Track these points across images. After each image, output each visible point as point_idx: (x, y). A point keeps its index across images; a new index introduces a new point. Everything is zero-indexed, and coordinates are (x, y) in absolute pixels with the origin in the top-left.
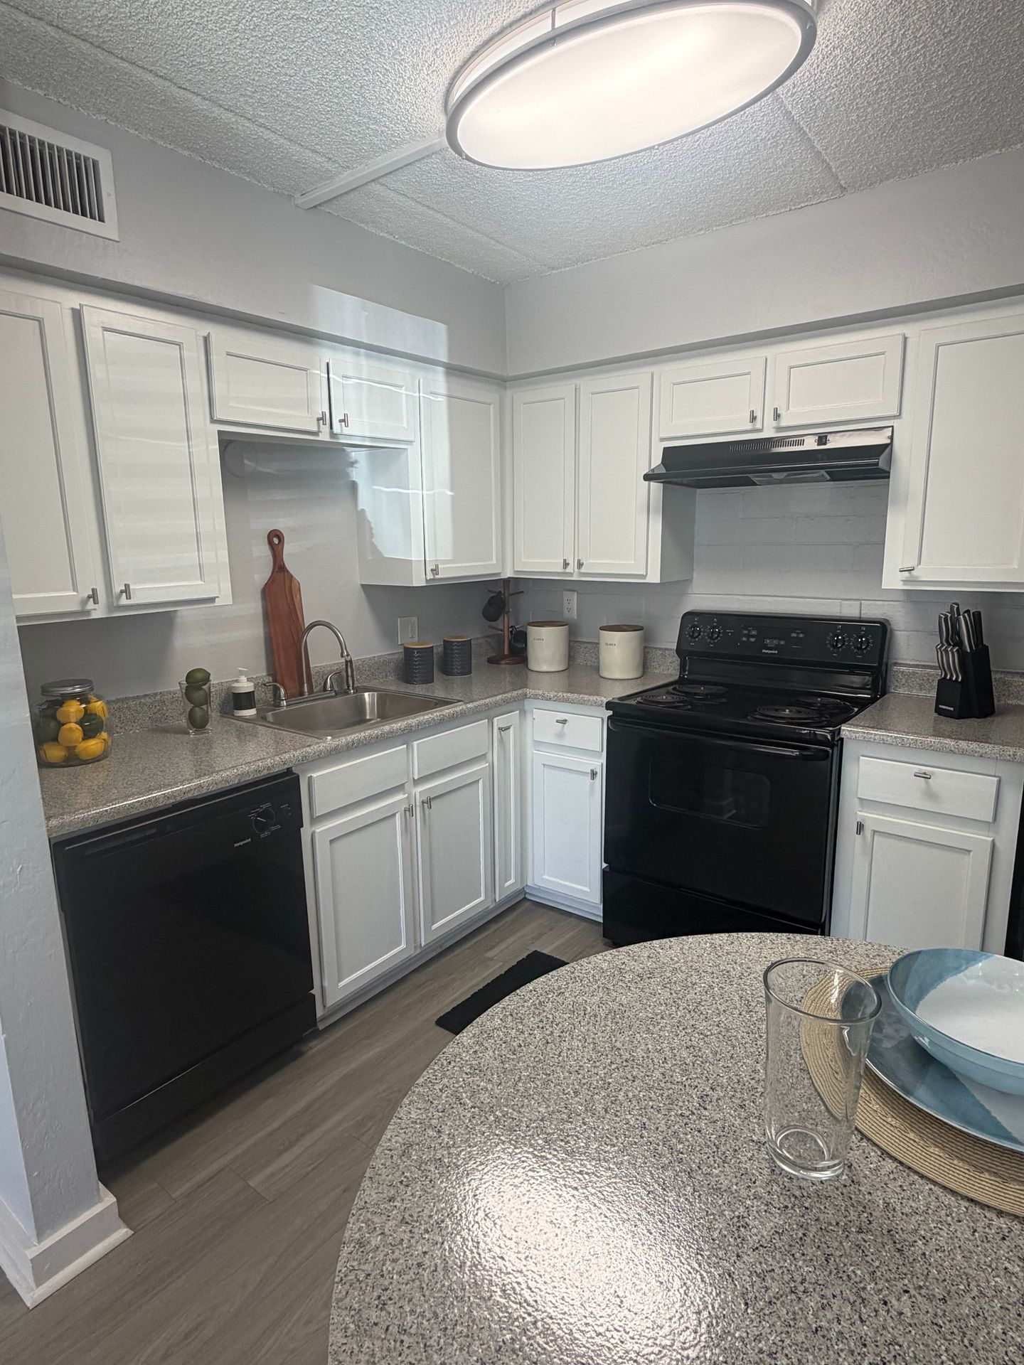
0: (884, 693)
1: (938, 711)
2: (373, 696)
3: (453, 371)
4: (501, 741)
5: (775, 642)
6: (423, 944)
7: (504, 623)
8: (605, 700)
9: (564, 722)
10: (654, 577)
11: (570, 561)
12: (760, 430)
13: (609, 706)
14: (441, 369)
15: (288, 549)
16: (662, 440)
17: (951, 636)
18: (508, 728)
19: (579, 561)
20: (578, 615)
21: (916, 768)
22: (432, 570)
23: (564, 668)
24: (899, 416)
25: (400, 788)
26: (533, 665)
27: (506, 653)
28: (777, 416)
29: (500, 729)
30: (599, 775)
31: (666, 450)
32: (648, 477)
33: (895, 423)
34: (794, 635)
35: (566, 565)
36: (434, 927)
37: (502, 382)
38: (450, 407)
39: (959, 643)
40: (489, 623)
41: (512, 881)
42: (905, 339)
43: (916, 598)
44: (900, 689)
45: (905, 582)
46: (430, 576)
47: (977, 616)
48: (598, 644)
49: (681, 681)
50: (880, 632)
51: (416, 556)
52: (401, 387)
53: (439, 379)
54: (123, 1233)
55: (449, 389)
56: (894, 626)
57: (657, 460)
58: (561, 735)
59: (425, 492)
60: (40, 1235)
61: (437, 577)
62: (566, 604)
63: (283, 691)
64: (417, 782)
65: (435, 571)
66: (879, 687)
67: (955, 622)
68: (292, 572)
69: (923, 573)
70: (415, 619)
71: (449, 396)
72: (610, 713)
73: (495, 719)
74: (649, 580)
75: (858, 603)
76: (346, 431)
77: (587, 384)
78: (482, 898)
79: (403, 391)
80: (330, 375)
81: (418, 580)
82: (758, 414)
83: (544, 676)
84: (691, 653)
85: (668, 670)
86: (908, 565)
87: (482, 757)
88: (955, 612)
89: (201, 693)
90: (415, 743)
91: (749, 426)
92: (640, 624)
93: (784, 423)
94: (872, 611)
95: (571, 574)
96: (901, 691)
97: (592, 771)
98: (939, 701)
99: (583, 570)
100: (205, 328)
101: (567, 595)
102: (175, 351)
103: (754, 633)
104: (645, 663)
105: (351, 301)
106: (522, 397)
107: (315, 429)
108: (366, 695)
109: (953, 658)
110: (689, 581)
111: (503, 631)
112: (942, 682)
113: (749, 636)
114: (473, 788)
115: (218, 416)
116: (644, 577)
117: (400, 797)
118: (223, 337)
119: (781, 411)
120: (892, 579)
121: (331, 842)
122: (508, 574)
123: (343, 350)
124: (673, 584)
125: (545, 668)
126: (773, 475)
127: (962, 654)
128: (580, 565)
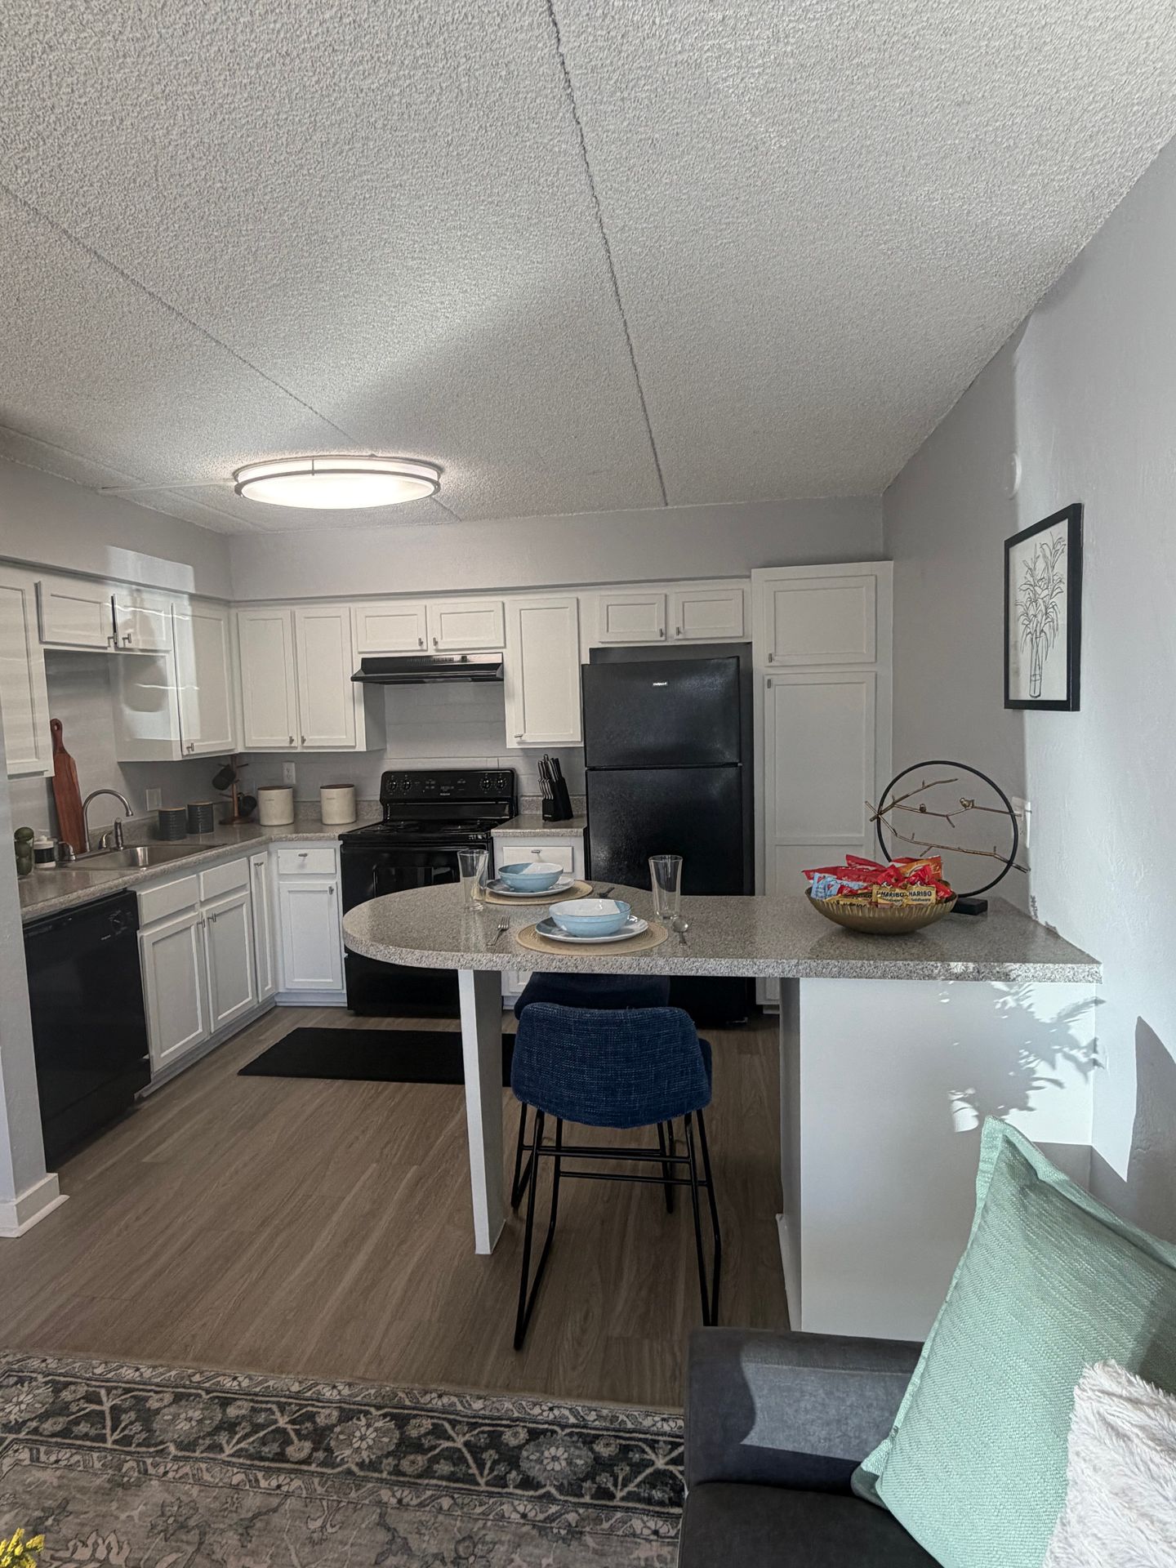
0: (517, 814)
1: (544, 818)
2: (144, 850)
3: (192, 597)
4: (257, 874)
5: (448, 788)
6: (213, 1031)
7: (233, 790)
8: (337, 835)
9: (305, 855)
10: (362, 747)
11: (294, 738)
12: (426, 651)
13: (341, 837)
14: (186, 596)
15: (66, 734)
16: (360, 653)
17: (546, 774)
18: (262, 864)
19: (302, 737)
20: (297, 781)
21: (533, 848)
22: (188, 748)
23: (291, 821)
24: (505, 647)
25: (191, 908)
26: (265, 821)
27: (236, 815)
28: (436, 643)
29: (255, 864)
30: (335, 892)
31: (364, 661)
32: (354, 679)
33: (503, 650)
34: (459, 782)
35: (292, 741)
36: (220, 1018)
37: (227, 603)
38: (194, 622)
39: (550, 778)
40: (219, 791)
41: (270, 986)
42: (503, 604)
43: (527, 752)
44: (525, 812)
45: (519, 743)
46: (186, 752)
47: (556, 762)
48: (320, 802)
49: (385, 821)
50: (510, 776)
51: (175, 737)
52: (161, 611)
53: (185, 601)
54: (64, 1198)
55: (193, 611)
56: (518, 772)
57: (358, 667)
58: (302, 866)
59: (180, 689)
60: (17, 1192)
61: (192, 753)
62: (286, 772)
63: (71, 849)
64: (203, 904)
65: (191, 747)
66: (515, 812)
67: (546, 764)
68: (69, 753)
69: (527, 738)
70: (160, 791)
71: (193, 616)
72: (341, 842)
73: (252, 858)
74: (357, 749)
76: (128, 645)
77: (300, 611)
78: (250, 998)
79: (163, 614)
80: (116, 606)
81: (177, 756)
82: (424, 640)
83: (275, 829)
84: (390, 801)
85: (374, 815)
86: (520, 734)
87: (243, 887)
88: (546, 758)
89: (26, 846)
90: (202, 874)
91: (419, 648)
92: (350, 783)
93: (440, 647)
94: (505, 763)
95: (295, 748)
96: (526, 812)
97: (330, 888)
98: (544, 812)
99: (305, 744)
100: (37, 578)
101: (286, 765)
102: (19, 594)
103: (433, 782)
104: (357, 813)
105: (131, 553)
106: (246, 615)
107: (106, 645)
108: (139, 849)
109: (547, 786)
110: (384, 750)
111: (233, 797)
112: (545, 801)
113: (430, 785)
114: (240, 910)
115: (46, 639)
116: (354, 747)
117: (193, 914)
118: (49, 583)
119: (438, 640)
120: (512, 743)
121: (154, 944)
122: (240, 749)
123: (122, 587)
124: (375, 752)
125: (276, 823)
126: (437, 678)
127: (551, 783)
128: (303, 740)
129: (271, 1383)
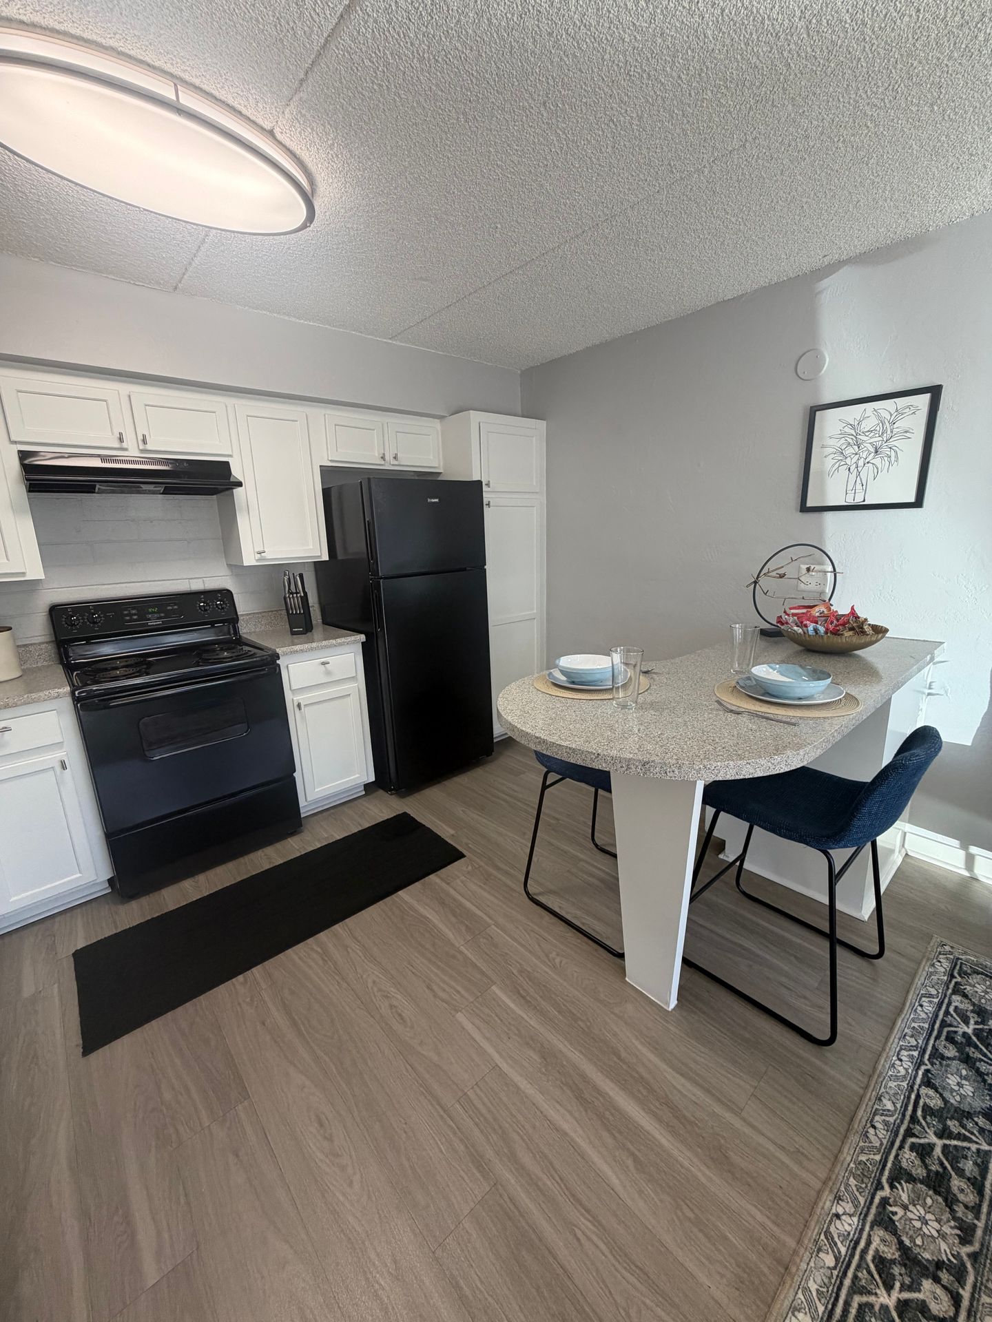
1: (292, 633)
9: (5, 729)
12: (126, 449)
16: (16, 442)
24: (232, 455)
28: (145, 441)
30: (67, 765)
34: (169, 608)
39: (300, 593)
42: (225, 406)
66: (237, 631)
69: (267, 554)
74: (28, 578)
75: (201, 580)
84: (76, 640)
86: (259, 550)
91: (117, 445)
93: (149, 447)
98: (293, 627)
103: (134, 612)
113: (131, 615)
119: (147, 437)
120: (250, 559)
126: (142, 485)
127: (301, 597)
129: (813, 1287)
